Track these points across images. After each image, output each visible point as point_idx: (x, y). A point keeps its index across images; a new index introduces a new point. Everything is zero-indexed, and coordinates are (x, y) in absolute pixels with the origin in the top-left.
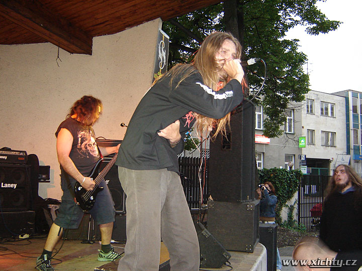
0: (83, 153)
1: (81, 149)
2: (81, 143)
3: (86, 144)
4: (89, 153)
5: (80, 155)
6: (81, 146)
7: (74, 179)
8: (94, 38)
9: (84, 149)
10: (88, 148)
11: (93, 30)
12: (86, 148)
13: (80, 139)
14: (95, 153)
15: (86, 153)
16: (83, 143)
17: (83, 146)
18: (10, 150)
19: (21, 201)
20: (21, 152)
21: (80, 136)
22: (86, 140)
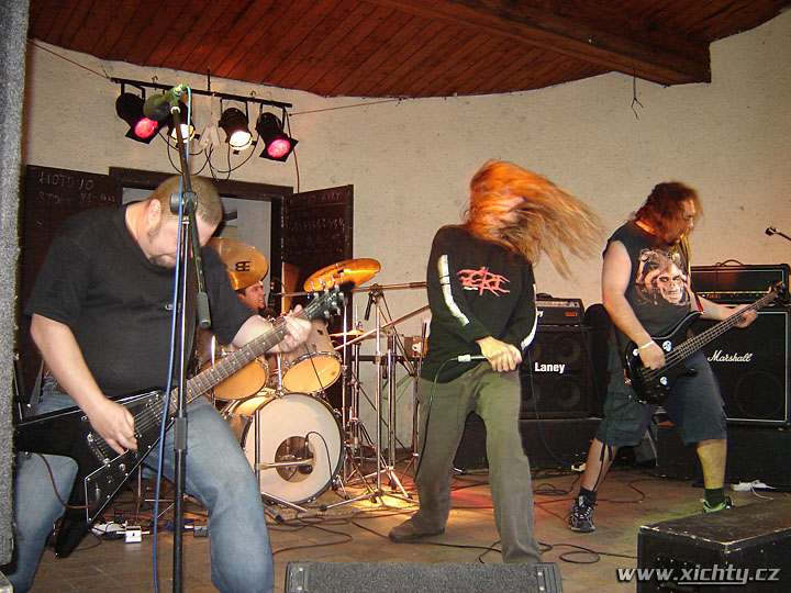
0: (646, 294)
1: (644, 285)
2: (645, 273)
3: (656, 277)
4: (660, 295)
5: (640, 298)
6: (643, 279)
7: (626, 336)
8: (711, 44)
9: (650, 286)
10: (660, 285)
11: (705, 28)
12: (655, 285)
13: (642, 265)
14: (673, 296)
15: (652, 294)
16: (647, 273)
17: (648, 279)
18: (549, 298)
19: (576, 397)
20: (569, 300)
21: (644, 258)
22: (656, 268)
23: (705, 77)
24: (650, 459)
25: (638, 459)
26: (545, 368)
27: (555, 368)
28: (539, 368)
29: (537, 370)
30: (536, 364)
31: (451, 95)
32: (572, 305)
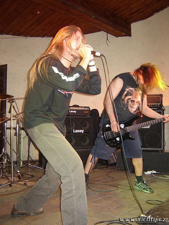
0: (123, 104)
1: (124, 100)
2: (126, 96)
4: (128, 107)
6: (125, 98)
8: (132, 24)
9: (126, 101)
10: (130, 103)
11: (130, 18)
13: (126, 92)
14: (132, 109)
15: (125, 105)
16: (127, 96)
18: (78, 106)
19: (88, 141)
20: (85, 107)
21: (127, 90)
22: (130, 95)
23: (129, 34)
24: (113, 162)
25: (109, 163)
26: (77, 131)
27: (80, 131)
28: (75, 131)
29: (74, 132)
30: (74, 130)
31: (44, 37)
32: (86, 109)
